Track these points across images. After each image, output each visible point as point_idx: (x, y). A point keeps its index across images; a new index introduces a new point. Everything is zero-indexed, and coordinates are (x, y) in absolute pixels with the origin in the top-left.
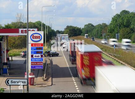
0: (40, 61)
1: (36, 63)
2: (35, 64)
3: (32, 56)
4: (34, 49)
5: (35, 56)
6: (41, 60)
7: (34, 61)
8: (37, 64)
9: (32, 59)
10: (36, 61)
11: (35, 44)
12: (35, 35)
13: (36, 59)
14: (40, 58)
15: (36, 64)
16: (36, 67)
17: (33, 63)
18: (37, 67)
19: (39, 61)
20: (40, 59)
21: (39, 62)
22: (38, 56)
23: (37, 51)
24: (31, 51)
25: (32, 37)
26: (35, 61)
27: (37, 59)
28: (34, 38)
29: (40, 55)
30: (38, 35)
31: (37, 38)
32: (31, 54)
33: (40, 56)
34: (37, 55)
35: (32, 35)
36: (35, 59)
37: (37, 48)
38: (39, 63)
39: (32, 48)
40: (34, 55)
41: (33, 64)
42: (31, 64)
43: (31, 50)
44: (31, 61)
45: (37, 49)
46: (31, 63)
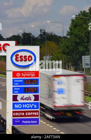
0: (33, 108)
1: (25, 112)
2: (21, 116)
3: (15, 98)
4: (20, 84)
5: (22, 99)
6: (35, 106)
7: (18, 108)
8: (25, 116)
9: (14, 104)
10: (24, 108)
11: (21, 72)
12: (20, 54)
13: (24, 103)
14: (32, 101)
15: (23, 114)
16: (23, 122)
17: (17, 114)
18: (26, 122)
19: (30, 108)
20: (31, 103)
21: (30, 112)
22: (29, 98)
23: (25, 88)
24: (13, 88)
25: (14, 58)
26: (22, 108)
27: (26, 103)
28: (19, 59)
29: (31, 95)
30: (28, 54)
31: (26, 60)
32: (13, 93)
33: (33, 98)
34: (26, 95)
35: (15, 54)
36: (22, 104)
37: (25, 80)
38: (29, 114)
39: (13, 80)
40: (20, 96)
41: (18, 116)
42: (13, 116)
43: (13, 85)
44: (14, 108)
45: (26, 82)
46: (13, 112)
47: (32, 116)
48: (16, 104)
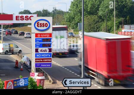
1: (43, 59)
2: (40, 62)
3: (37, 50)
4: (40, 41)
5: (41, 51)
6: (49, 56)
7: (39, 57)
8: (43, 61)
9: (36, 54)
10: (43, 57)
11: (40, 34)
13: (43, 54)
16: (42, 65)
17: (38, 60)
18: (44, 65)
19: (46, 57)
20: (47, 54)
21: (46, 59)
22: (46, 51)
23: (43, 44)
24: (36, 44)
25: (36, 24)
26: (41, 57)
28: (40, 25)
29: (47, 49)
30: (45, 22)
31: (43, 26)
32: (36, 47)
34: (44, 49)
35: (37, 22)
36: (41, 54)
37: (43, 39)
39: (36, 39)
40: (40, 49)
41: (38, 62)
43: (36, 42)
44: (36, 57)
46: (36, 59)
47: (47, 61)
48: (38, 54)
